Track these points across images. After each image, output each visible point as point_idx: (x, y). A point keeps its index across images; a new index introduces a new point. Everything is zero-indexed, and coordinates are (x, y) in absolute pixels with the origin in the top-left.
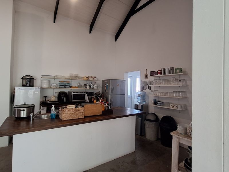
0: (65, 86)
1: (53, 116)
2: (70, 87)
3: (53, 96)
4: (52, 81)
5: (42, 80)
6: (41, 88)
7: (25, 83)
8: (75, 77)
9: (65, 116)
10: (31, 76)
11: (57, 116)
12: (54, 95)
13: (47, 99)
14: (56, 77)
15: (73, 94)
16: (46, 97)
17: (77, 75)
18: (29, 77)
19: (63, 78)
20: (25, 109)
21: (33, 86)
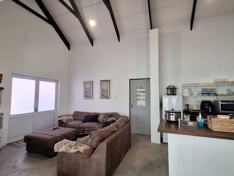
0: (209, 94)
1: (200, 124)
2: (216, 95)
3: (195, 105)
4: (193, 89)
5: (183, 89)
6: (183, 96)
7: (169, 93)
8: (222, 82)
9: (216, 127)
10: (174, 86)
11: (205, 125)
12: (196, 103)
13: (189, 108)
14: (197, 85)
15: (220, 103)
16: (188, 105)
17: (226, 79)
18: (172, 87)
19: (205, 85)
20: (174, 114)
21: (176, 95)
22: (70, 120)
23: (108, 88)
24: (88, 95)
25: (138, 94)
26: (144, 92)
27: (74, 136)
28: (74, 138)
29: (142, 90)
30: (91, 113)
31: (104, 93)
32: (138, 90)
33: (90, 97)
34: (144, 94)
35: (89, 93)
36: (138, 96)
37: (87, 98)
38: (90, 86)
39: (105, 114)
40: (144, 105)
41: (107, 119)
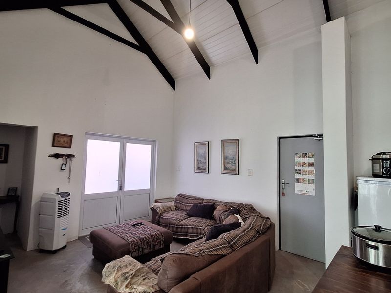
18: (388, 157)
22: (169, 209)
23: (235, 155)
24: (202, 166)
25: (297, 168)
26: (310, 164)
27: (162, 243)
28: (162, 247)
29: (307, 160)
30: (204, 200)
31: (228, 163)
32: (297, 160)
33: (205, 169)
34: (312, 168)
35: (203, 162)
36: (299, 172)
37: (200, 171)
38: (204, 150)
39: (226, 204)
40: (313, 193)
41: (226, 216)
